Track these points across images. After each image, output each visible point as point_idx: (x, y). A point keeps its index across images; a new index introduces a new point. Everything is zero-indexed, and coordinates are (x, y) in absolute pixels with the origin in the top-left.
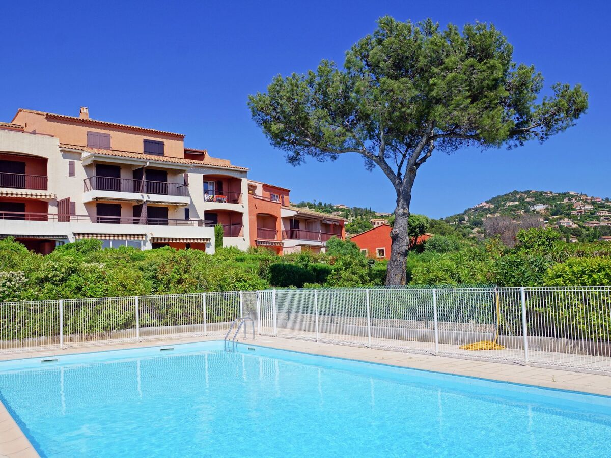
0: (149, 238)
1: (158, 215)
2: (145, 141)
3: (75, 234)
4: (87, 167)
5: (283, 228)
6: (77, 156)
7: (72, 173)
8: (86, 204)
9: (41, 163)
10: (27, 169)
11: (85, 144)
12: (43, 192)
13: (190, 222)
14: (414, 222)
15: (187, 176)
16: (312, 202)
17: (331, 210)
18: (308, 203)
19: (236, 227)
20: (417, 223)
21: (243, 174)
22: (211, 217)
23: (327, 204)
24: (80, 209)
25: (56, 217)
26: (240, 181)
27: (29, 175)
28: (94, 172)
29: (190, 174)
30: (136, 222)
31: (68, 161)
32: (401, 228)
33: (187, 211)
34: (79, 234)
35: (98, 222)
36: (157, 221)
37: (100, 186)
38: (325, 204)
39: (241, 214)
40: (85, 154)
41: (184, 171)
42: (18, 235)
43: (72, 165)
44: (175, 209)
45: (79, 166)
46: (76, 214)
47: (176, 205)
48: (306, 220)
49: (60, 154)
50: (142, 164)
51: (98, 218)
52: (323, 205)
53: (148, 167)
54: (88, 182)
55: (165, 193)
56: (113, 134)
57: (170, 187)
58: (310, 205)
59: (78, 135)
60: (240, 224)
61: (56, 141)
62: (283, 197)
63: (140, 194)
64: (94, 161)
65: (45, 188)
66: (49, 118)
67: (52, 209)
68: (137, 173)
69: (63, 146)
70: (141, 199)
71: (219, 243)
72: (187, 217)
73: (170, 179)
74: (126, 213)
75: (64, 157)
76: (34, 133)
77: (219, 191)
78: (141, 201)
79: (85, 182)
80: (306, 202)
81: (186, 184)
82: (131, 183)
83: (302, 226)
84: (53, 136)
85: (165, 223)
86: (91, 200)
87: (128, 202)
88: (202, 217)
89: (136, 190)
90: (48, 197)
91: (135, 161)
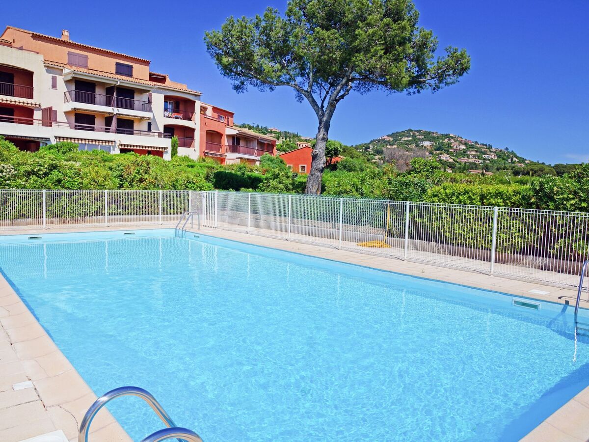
0: (117, 144)
1: (126, 126)
2: (117, 64)
3: (56, 137)
4: (67, 82)
5: (226, 144)
6: (59, 72)
7: (54, 86)
8: (66, 113)
9: (28, 75)
10: (15, 80)
11: (66, 62)
12: (29, 101)
13: (152, 134)
14: (330, 146)
15: (151, 95)
16: (251, 125)
17: (266, 132)
18: (248, 125)
19: (188, 140)
20: (333, 147)
21: (197, 97)
22: (169, 130)
23: (263, 127)
24: (61, 117)
25: (41, 122)
26: (194, 102)
27: (17, 85)
28: (73, 87)
29: (153, 94)
30: (107, 131)
31: (50, 76)
32: (320, 150)
33: (149, 124)
34: (60, 138)
35: (76, 129)
36: (125, 131)
37: (78, 99)
38: (262, 127)
39: (193, 130)
40: (65, 71)
41: (148, 91)
42: (8, 135)
43: (54, 80)
44: (140, 122)
45: (60, 80)
46: (58, 120)
47: (141, 119)
48: (246, 138)
49: (44, 69)
50: (114, 83)
51: (76, 126)
52: (260, 127)
53: (119, 85)
54: (68, 94)
55: (132, 107)
56: (90, 55)
57: (137, 104)
58: (250, 127)
59: (61, 53)
60: (193, 138)
61: (41, 58)
62: (228, 119)
63: (111, 108)
64: (73, 77)
65: (31, 97)
66: (35, 37)
67: (37, 115)
68: (110, 90)
69: (47, 62)
70: (112, 112)
71: (174, 153)
72: (149, 129)
73: (137, 97)
74: (99, 123)
75: (48, 72)
76: (21, 48)
77: (177, 110)
78: (112, 113)
79: (65, 95)
80: (247, 124)
81: (150, 102)
82: (104, 99)
83: (242, 143)
84: (38, 53)
85: (132, 133)
86: (70, 110)
87: (102, 113)
88: (162, 130)
89: (108, 103)
90: (33, 105)
91: (108, 80)
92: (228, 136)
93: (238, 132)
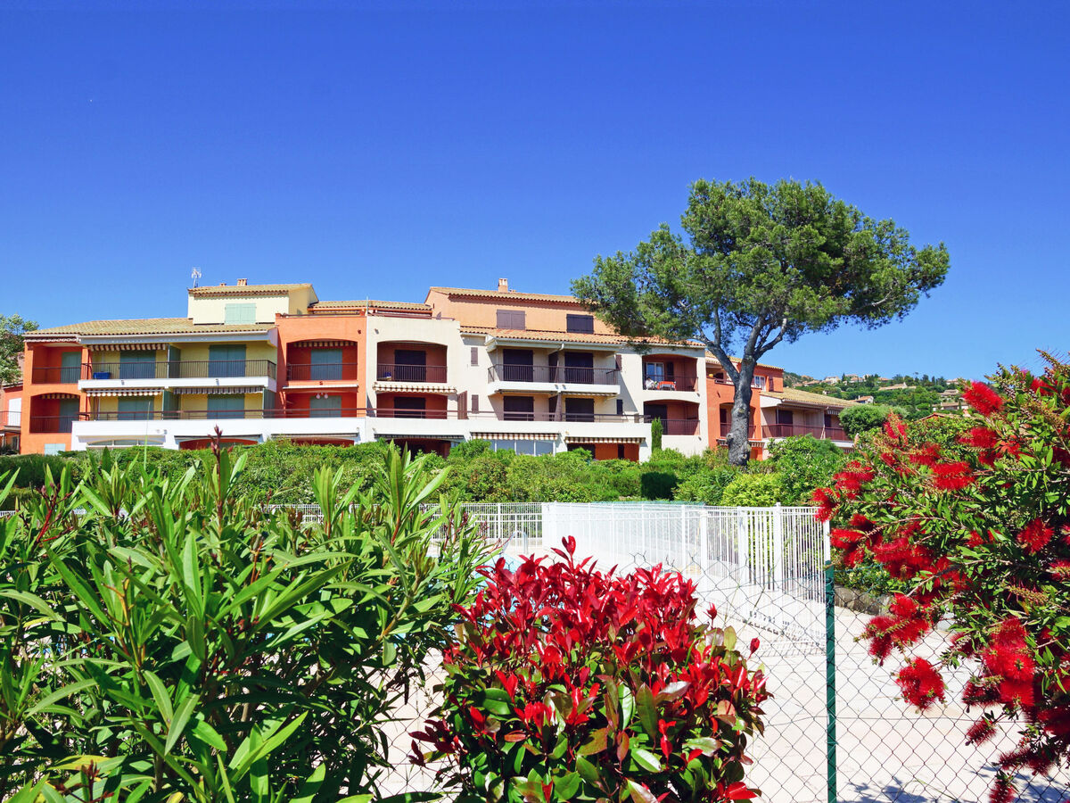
0: (563, 438)
1: (580, 409)
2: (569, 317)
3: (472, 434)
4: (491, 354)
5: (764, 422)
6: (481, 340)
7: (474, 361)
8: (491, 397)
9: (441, 351)
10: (428, 360)
11: (494, 325)
12: (441, 385)
13: (625, 418)
15: (619, 358)
16: (913, 377)
17: (943, 388)
18: (907, 377)
19: (690, 422)
21: (699, 352)
22: (654, 410)
23: (936, 378)
24: (485, 404)
25: (456, 414)
26: (695, 361)
27: (430, 365)
28: (500, 359)
29: (623, 356)
30: (551, 419)
31: (469, 348)
32: (738, 432)
33: (620, 403)
34: (477, 434)
35: (505, 419)
36: (574, 417)
37: (507, 377)
38: (933, 378)
39: (696, 406)
40: (489, 338)
41: (612, 353)
42: (397, 435)
43: (474, 352)
44: (603, 401)
45: (483, 352)
46: (480, 410)
47: (604, 397)
48: (804, 411)
49: (461, 340)
50: (556, 347)
51: (505, 415)
52: (930, 380)
53: (564, 349)
54: (492, 370)
55: (590, 381)
56: (528, 310)
57: (597, 373)
58: (910, 381)
59: (485, 315)
60: (696, 418)
61: (457, 325)
62: (771, 380)
63: (553, 384)
64: (498, 347)
65: (444, 380)
66: (453, 297)
67: (452, 405)
68: (553, 357)
69: (464, 329)
70: (555, 390)
71: (657, 443)
72: (620, 411)
73: (596, 364)
74: (539, 407)
75: (466, 343)
76: (439, 317)
77: (669, 376)
78: (556, 392)
79: (489, 372)
81: (618, 368)
82: (546, 371)
83: (797, 420)
84: (454, 320)
85: (591, 419)
86: (493, 393)
87: (542, 394)
88: (641, 411)
89: (552, 379)
90: (447, 391)
91: (547, 344)
92: (766, 410)
93: (780, 403)
